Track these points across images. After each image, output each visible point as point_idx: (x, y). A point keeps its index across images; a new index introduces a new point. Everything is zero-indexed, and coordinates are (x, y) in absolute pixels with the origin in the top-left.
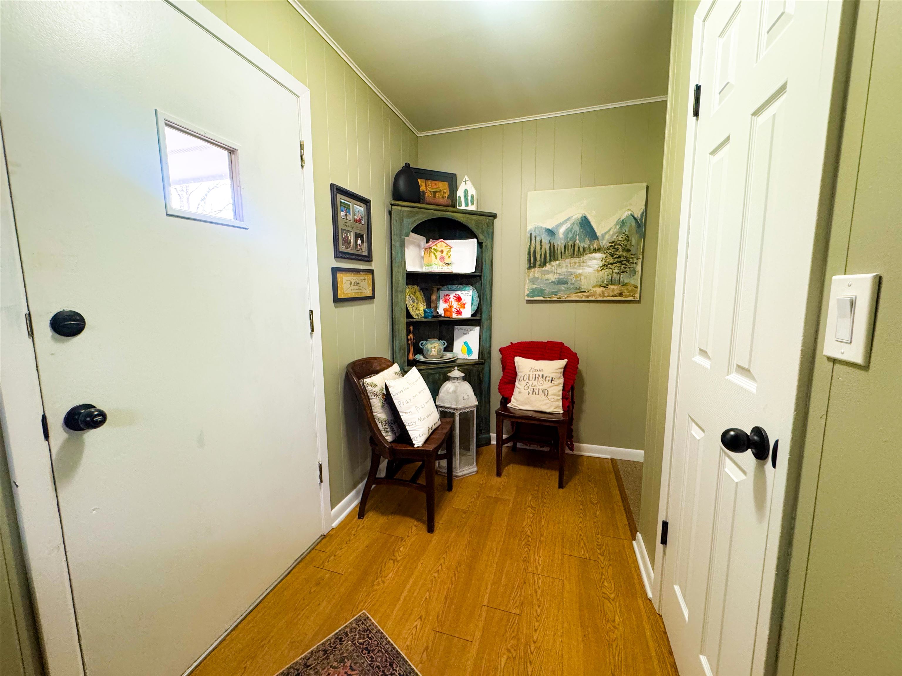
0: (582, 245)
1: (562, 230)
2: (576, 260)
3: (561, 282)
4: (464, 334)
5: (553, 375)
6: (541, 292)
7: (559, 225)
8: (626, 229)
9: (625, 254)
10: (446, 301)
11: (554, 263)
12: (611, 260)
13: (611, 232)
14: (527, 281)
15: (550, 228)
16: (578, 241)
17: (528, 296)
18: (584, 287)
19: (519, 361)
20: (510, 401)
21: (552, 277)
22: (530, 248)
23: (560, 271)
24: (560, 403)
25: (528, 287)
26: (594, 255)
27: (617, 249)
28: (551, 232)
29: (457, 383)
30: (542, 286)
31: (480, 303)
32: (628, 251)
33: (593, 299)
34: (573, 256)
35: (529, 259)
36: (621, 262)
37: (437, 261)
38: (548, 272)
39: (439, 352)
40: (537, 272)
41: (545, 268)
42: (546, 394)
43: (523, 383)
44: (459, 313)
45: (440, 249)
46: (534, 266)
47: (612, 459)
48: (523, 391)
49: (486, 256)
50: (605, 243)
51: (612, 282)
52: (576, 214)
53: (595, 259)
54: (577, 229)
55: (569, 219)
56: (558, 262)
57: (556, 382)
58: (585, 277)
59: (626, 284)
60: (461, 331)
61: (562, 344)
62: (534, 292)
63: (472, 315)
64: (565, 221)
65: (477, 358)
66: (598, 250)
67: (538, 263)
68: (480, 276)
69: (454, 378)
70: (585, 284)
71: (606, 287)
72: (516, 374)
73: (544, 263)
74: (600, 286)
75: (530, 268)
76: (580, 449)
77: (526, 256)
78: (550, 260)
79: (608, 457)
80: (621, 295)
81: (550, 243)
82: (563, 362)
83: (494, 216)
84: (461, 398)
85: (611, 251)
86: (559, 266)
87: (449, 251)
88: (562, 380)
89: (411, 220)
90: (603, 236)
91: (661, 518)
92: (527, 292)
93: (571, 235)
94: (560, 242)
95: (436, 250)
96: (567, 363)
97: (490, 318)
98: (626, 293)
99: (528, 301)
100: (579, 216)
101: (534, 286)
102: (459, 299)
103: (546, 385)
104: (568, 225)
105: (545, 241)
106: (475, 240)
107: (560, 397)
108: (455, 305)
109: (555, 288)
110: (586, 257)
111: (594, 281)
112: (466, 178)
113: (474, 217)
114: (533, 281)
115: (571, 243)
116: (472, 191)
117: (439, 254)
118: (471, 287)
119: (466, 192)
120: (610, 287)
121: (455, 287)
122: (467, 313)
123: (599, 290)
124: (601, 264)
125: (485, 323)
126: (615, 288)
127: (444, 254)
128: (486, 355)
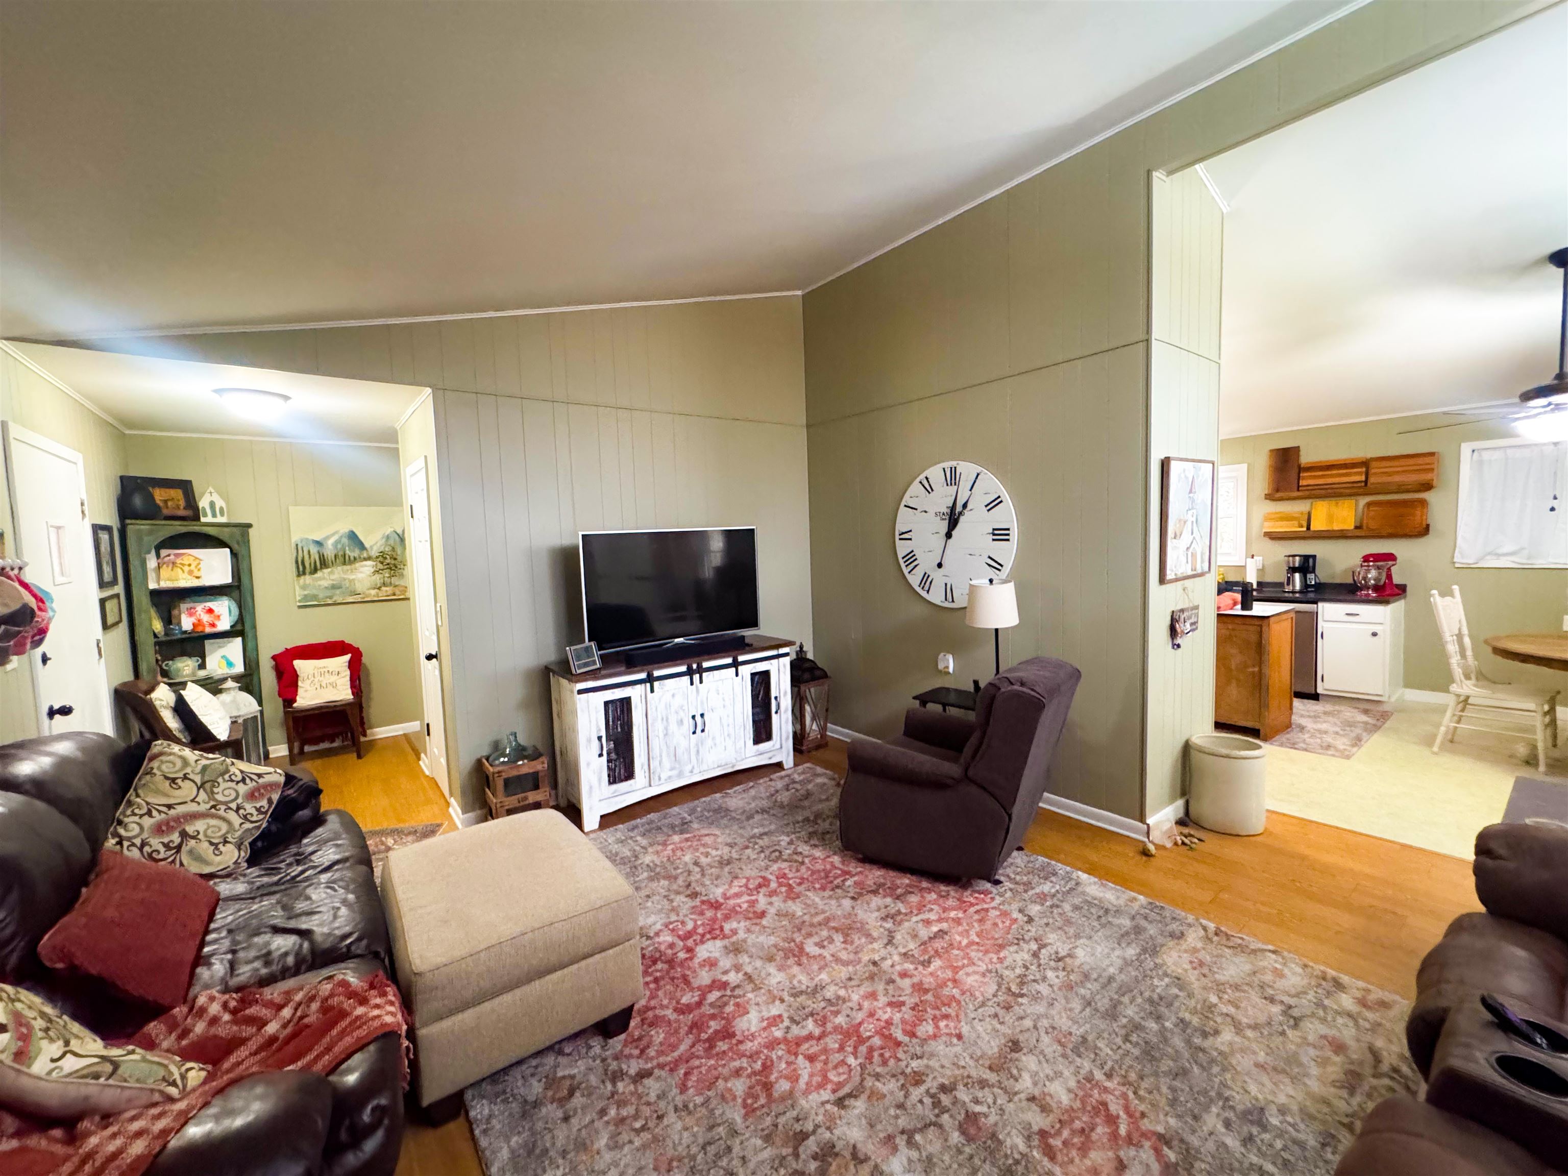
0: (352, 555)
1: (330, 542)
2: (348, 567)
3: (334, 587)
4: (220, 647)
5: (339, 669)
6: (315, 597)
7: (328, 538)
8: (391, 542)
9: (393, 562)
10: (191, 615)
11: (326, 571)
12: (380, 566)
13: (378, 545)
14: (297, 588)
15: (318, 539)
16: (348, 552)
17: (300, 601)
18: (359, 590)
19: (298, 664)
20: (295, 701)
21: (325, 583)
22: (297, 558)
23: (332, 577)
24: (350, 691)
25: (299, 593)
26: (365, 563)
27: (386, 558)
28: (319, 543)
29: (233, 693)
30: (315, 592)
31: (241, 614)
32: (395, 559)
33: (369, 599)
34: (344, 563)
35: (298, 568)
36: (390, 568)
37: (186, 575)
38: (320, 579)
39: (194, 670)
40: (307, 579)
41: (316, 575)
42: (334, 686)
43: (308, 682)
44: (213, 625)
45: (187, 563)
46: (304, 573)
47: (405, 735)
48: (309, 688)
49: (244, 566)
50: (374, 553)
51: (384, 584)
52: (344, 529)
53: (366, 566)
54: (345, 541)
55: (336, 533)
56: (329, 570)
57: (342, 675)
58: (359, 581)
59: (395, 586)
60: (216, 646)
61: (343, 642)
62: (305, 598)
63: (232, 627)
64: (333, 535)
65: (242, 670)
66: (369, 558)
67: (308, 570)
68: (239, 587)
69: (229, 689)
70: (359, 587)
71: (379, 588)
72: (297, 676)
73: (315, 571)
74: (374, 588)
75: (299, 575)
76: (373, 735)
77: (294, 565)
78: (321, 568)
79: (401, 733)
80: (394, 595)
81: (319, 552)
82: (348, 657)
83: (249, 526)
84: (242, 705)
85: (381, 559)
86: (331, 573)
87: (199, 564)
88: (348, 672)
89: (151, 538)
90: (371, 547)
91: (426, 722)
92: (298, 598)
93: (339, 546)
94: (329, 551)
95: (183, 565)
96: (351, 658)
97: (254, 627)
98: (397, 592)
99: (300, 607)
100: (347, 530)
101: (306, 593)
102: (210, 611)
103: (333, 678)
104: (336, 537)
105: (314, 550)
106: (228, 550)
107: (349, 686)
108: (206, 618)
109: (329, 593)
110: (357, 565)
111: (367, 584)
112: (211, 489)
113: (226, 529)
114: (304, 588)
115: (341, 553)
116: (220, 503)
117: (186, 569)
118: (225, 598)
119: (212, 505)
120: (383, 588)
121: (201, 598)
122: (224, 625)
123: (373, 592)
124: (372, 570)
125: (249, 634)
126: (389, 590)
127: (192, 567)
128: (253, 665)
